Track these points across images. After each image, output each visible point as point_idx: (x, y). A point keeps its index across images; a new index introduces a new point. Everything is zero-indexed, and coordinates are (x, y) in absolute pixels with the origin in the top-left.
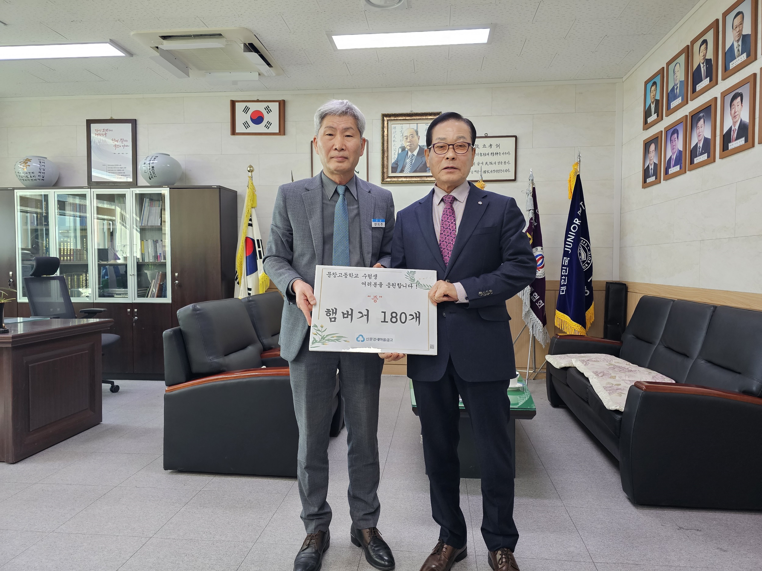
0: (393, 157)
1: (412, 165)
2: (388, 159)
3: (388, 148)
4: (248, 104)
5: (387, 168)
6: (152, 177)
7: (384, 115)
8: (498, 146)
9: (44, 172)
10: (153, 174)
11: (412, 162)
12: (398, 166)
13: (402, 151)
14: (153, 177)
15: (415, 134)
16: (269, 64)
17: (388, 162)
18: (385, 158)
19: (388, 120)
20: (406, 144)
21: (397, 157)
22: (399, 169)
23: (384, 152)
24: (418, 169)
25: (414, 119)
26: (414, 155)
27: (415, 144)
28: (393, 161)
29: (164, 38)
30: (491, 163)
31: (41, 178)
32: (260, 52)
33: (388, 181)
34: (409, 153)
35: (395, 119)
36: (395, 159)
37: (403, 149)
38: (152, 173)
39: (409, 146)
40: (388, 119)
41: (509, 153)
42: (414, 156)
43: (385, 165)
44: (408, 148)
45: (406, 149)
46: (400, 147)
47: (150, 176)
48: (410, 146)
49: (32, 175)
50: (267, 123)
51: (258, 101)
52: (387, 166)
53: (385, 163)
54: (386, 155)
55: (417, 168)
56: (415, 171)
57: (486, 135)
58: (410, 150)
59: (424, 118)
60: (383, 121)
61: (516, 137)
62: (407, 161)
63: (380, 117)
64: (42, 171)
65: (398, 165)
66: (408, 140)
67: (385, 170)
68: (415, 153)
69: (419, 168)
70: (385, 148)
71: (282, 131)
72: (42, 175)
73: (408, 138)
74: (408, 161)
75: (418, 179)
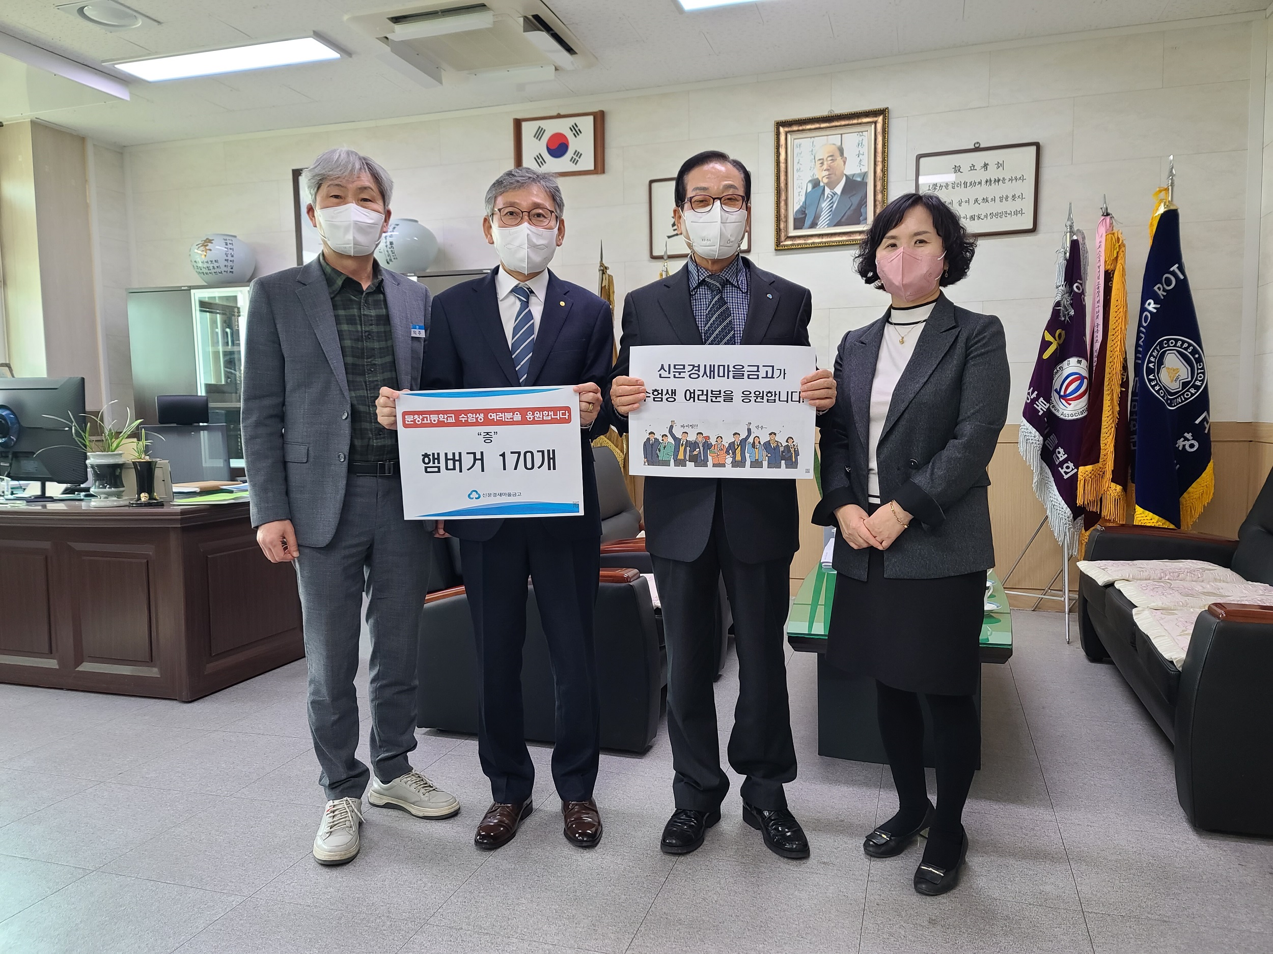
0: (796, 201)
1: (833, 213)
2: (786, 204)
3: (786, 184)
4: (542, 123)
5: (786, 221)
7: (780, 124)
8: (999, 165)
9: (232, 259)
10: (391, 254)
12: (805, 217)
13: (814, 187)
14: (393, 260)
15: (837, 154)
16: (570, 50)
17: (786, 210)
18: (782, 204)
19: (786, 133)
20: (821, 175)
21: (803, 199)
22: (808, 222)
23: (781, 192)
24: (843, 220)
25: (836, 126)
26: (835, 194)
27: (837, 173)
28: (797, 207)
29: (397, 20)
30: (985, 200)
31: (229, 269)
32: (552, 30)
33: (787, 246)
34: (827, 191)
35: (801, 128)
36: (801, 204)
37: (816, 184)
39: (827, 178)
40: (787, 129)
41: (1022, 178)
42: (836, 196)
43: (782, 216)
44: (825, 180)
45: (822, 184)
46: (810, 181)
47: (388, 258)
48: (829, 177)
49: (216, 265)
50: (574, 154)
51: (559, 116)
52: (786, 217)
53: (783, 211)
54: (783, 197)
55: (843, 217)
57: (977, 146)
58: (827, 184)
59: (855, 121)
60: (778, 134)
61: (1037, 145)
62: (823, 206)
63: (771, 128)
64: (230, 258)
65: (806, 215)
66: (825, 167)
67: (782, 225)
68: (839, 189)
69: (845, 217)
70: (782, 185)
71: (600, 166)
72: (230, 264)
73: (825, 163)
75: (844, 238)
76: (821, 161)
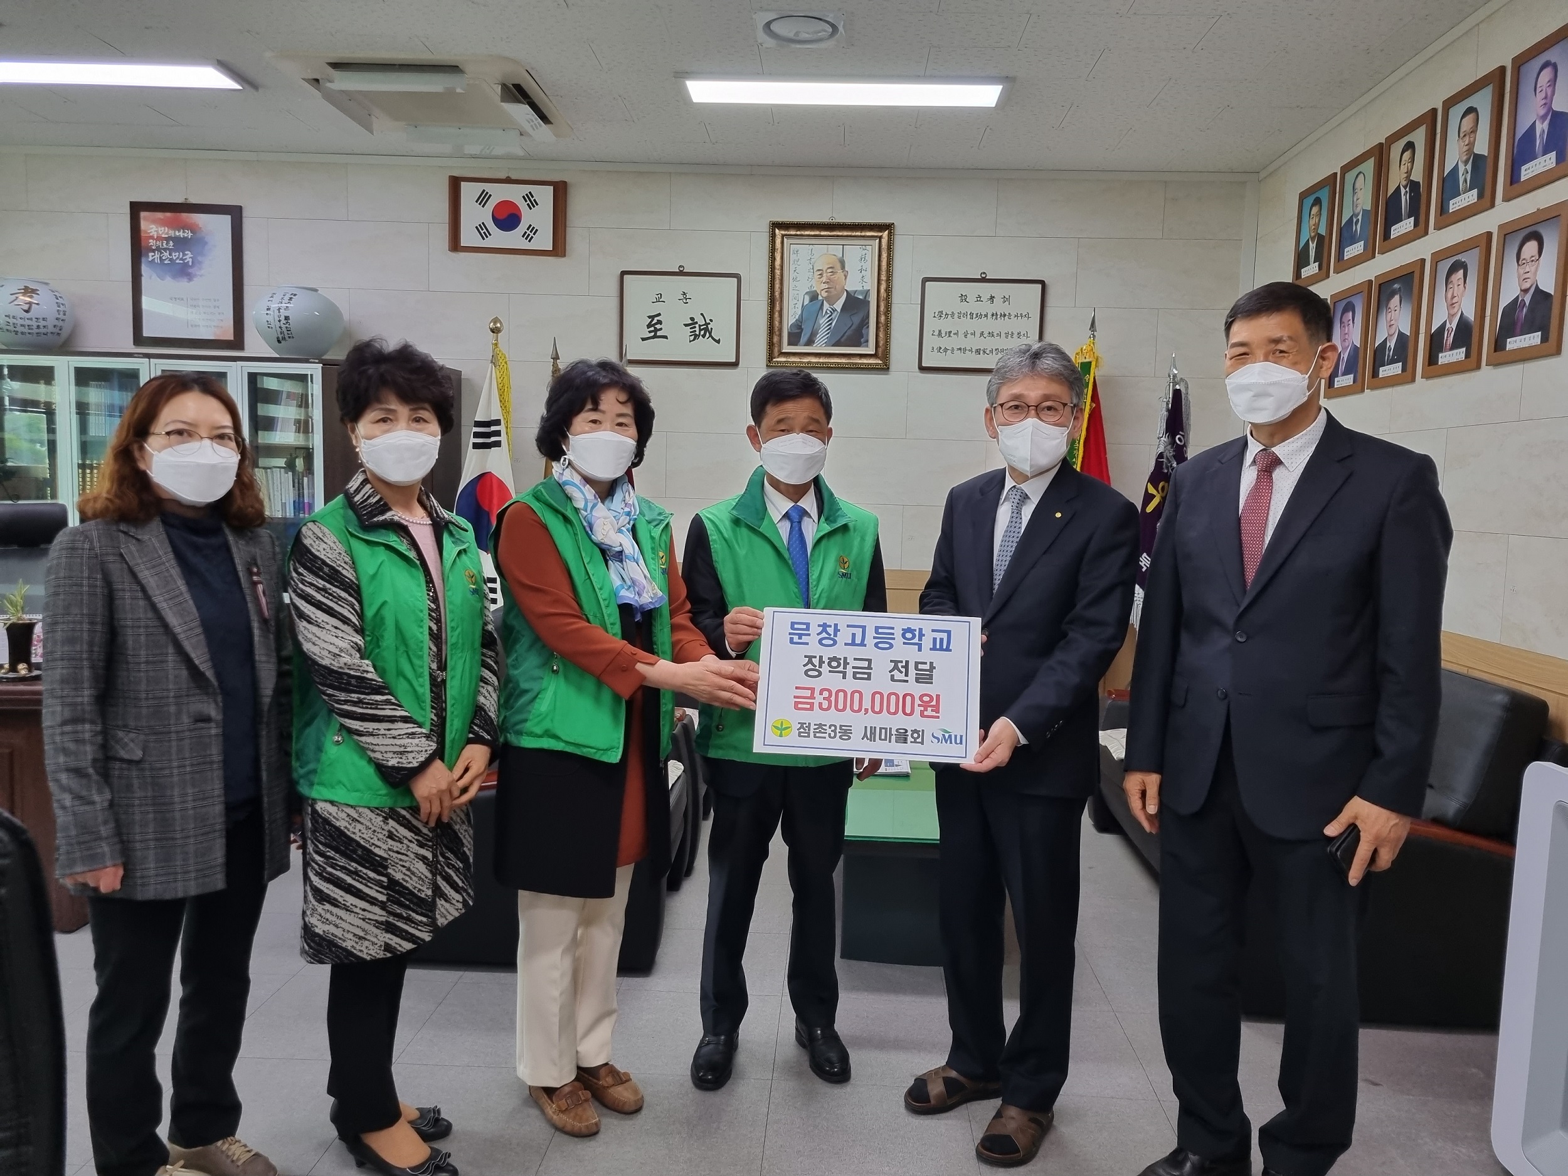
0: (791, 314)
1: (832, 332)
2: (781, 316)
3: (781, 293)
4: (488, 187)
5: (780, 336)
6: (284, 339)
7: (776, 225)
8: (1006, 299)
9: (64, 317)
10: (286, 332)
11: (831, 324)
12: (801, 333)
13: (811, 300)
14: (287, 338)
15: (838, 266)
16: (544, 118)
17: (781, 322)
18: (777, 315)
19: (783, 236)
20: (820, 287)
21: (800, 313)
22: (804, 338)
23: (774, 301)
24: (843, 340)
25: (838, 236)
26: (834, 310)
27: (837, 287)
28: (792, 321)
30: (991, 334)
32: (530, 98)
33: (780, 362)
34: (826, 306)
35: (798, 233)
36: (797, 317)
37: (814, 297)
38: (284, 329)
39: (826, 292)
40: (783, 232)
41: (1027, 316)
42: (836, 312)
43: (776, 329)
44: (825, 294)
45: (820, 298)
46: (806, 293)
47: (280, 336)
48: (828, 290)
50: (528, 229)
51: (508, 181)
52: (780, 330)
53: (777, 323)
54: (777, 308)
55: (842, 337)
56: (837, 344)
57: (983, 276)
58: (827, 299)
59: (858, 234)
60: (773, 236)
61: (1042, 283)
62: (821, 322)
63: (765, 228)
64: (61, 316)
65: (802, 330)
66: (824, 279)
67: (776, 339)
68: (838, 306)
69: (845, 337)
70: (777, 294)
71: (559, 248)
72: (60, 323)
73: (824, 275)
74: (823, 321)
75: (843, 360)
76: (820, 272)
